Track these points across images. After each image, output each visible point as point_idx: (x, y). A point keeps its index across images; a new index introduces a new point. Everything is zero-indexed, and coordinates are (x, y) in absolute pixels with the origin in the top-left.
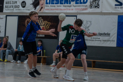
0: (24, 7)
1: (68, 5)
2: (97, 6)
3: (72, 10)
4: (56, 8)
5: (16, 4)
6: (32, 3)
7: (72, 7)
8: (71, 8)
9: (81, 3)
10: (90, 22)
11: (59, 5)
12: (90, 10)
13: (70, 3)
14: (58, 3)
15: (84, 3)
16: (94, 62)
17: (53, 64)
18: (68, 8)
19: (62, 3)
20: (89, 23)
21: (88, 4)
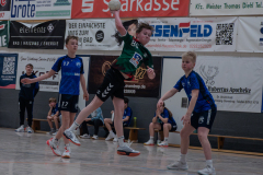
0: (100, 41)
1: (178, 38)
2: (229, 41)
3: (185, 46)
4: (157, 42)
5: (86, 36)
6: (114, 33)
7: (185, 43)
8: (183, 44)
9: (200, 35)
10: (216, 68)
11: (162, 38)
12: (215, 48)
13: (181, 36)
14: (159, 35)
15: (206, 35)
16: (222, 139)
17: (150, 141)
18: (178, 43)
19: (167, 36)
20: (214, 71)
21: (213, 36)
